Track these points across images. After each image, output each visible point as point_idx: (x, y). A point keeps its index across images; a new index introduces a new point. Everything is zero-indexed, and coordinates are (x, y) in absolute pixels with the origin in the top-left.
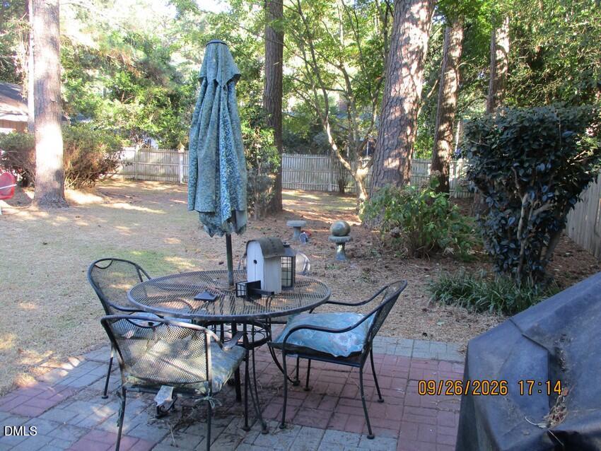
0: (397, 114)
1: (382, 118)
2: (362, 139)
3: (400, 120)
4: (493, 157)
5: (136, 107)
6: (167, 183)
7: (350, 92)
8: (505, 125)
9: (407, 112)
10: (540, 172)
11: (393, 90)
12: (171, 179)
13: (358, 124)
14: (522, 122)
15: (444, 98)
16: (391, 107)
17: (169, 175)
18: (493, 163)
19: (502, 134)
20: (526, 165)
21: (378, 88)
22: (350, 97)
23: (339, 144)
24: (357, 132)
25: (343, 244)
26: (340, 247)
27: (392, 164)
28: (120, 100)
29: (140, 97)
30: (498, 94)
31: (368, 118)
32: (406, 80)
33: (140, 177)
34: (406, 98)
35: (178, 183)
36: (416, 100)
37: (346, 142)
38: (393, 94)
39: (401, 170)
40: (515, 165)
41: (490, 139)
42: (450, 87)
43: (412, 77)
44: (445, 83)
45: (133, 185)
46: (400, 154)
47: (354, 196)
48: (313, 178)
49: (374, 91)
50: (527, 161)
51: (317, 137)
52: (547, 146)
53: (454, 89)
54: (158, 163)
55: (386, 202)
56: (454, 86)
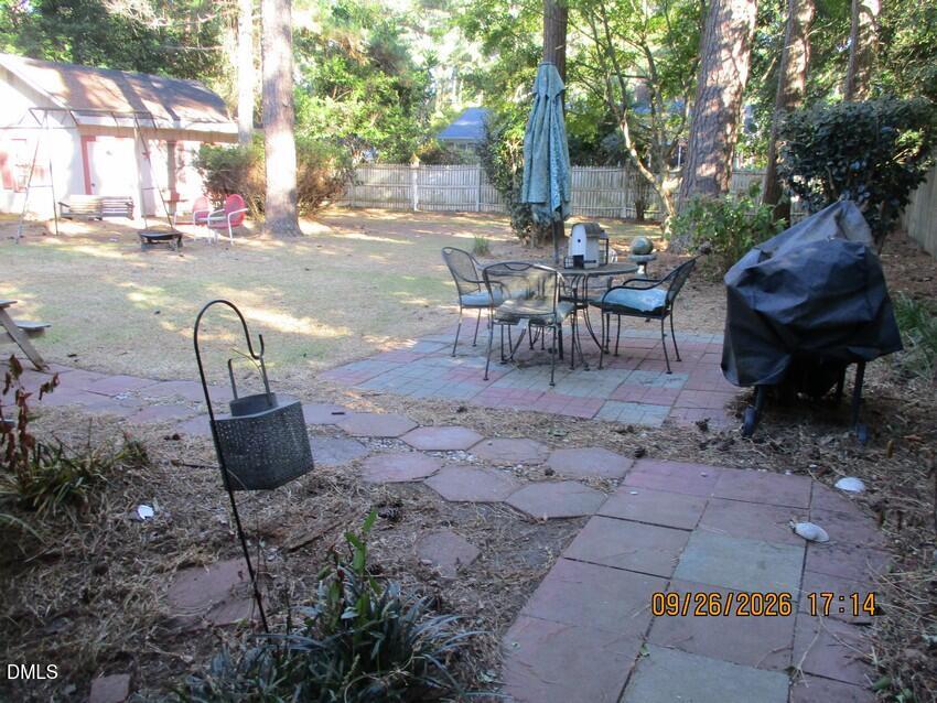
0: (714, 109)
1: (696, 112)
2: (669, 143)
3: (718, 116)
4: (807, 156)
5: (353, 106)
6: (396, 211)
7: (655, 78)
8: (821, 121)
9: (727, 105)
10: (854, 171)
11: (709, 79)
12: (401, 205)
13: (665, 121)
14: (836, 119)
15: (787, 81)
16: (706, 100)
17: (397, 201)
18: (807, 163)
19: (817, 132)
20: (840, 163)
21: (692, 74)
22: (654, 86)
23: (639, 148)
24: (664, 133)
25: (644, 263)
26: (642, 267)
27: (707, 170)
28: (331, 96)
29: (358, 92)
30: (861, 74)
31: (678, 113)
32: (726, 65)
33: (358, 204)
34: (725, 87)
35: (411, 210)
36: (739, 90)
37: (648, 147)
38: (709, 83)
39: (718, 177)
40: (829, 163)
41: (805, 137)
42: (796, 65)
43: (734, 61)
44: (789, 60)
45: (352, 214)
46: (717, 158)
47: (659, 224)
48: (599, 200)
49: (688, 77)
50: (842, 159)
51: (605, 140)
52: (862, 143)
53: (801, 68)
54: (382, 183)
55: (697, 215)
56: (801, 63)
